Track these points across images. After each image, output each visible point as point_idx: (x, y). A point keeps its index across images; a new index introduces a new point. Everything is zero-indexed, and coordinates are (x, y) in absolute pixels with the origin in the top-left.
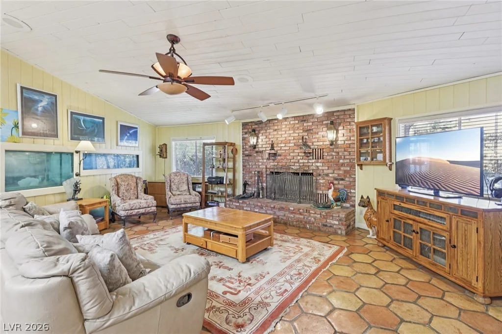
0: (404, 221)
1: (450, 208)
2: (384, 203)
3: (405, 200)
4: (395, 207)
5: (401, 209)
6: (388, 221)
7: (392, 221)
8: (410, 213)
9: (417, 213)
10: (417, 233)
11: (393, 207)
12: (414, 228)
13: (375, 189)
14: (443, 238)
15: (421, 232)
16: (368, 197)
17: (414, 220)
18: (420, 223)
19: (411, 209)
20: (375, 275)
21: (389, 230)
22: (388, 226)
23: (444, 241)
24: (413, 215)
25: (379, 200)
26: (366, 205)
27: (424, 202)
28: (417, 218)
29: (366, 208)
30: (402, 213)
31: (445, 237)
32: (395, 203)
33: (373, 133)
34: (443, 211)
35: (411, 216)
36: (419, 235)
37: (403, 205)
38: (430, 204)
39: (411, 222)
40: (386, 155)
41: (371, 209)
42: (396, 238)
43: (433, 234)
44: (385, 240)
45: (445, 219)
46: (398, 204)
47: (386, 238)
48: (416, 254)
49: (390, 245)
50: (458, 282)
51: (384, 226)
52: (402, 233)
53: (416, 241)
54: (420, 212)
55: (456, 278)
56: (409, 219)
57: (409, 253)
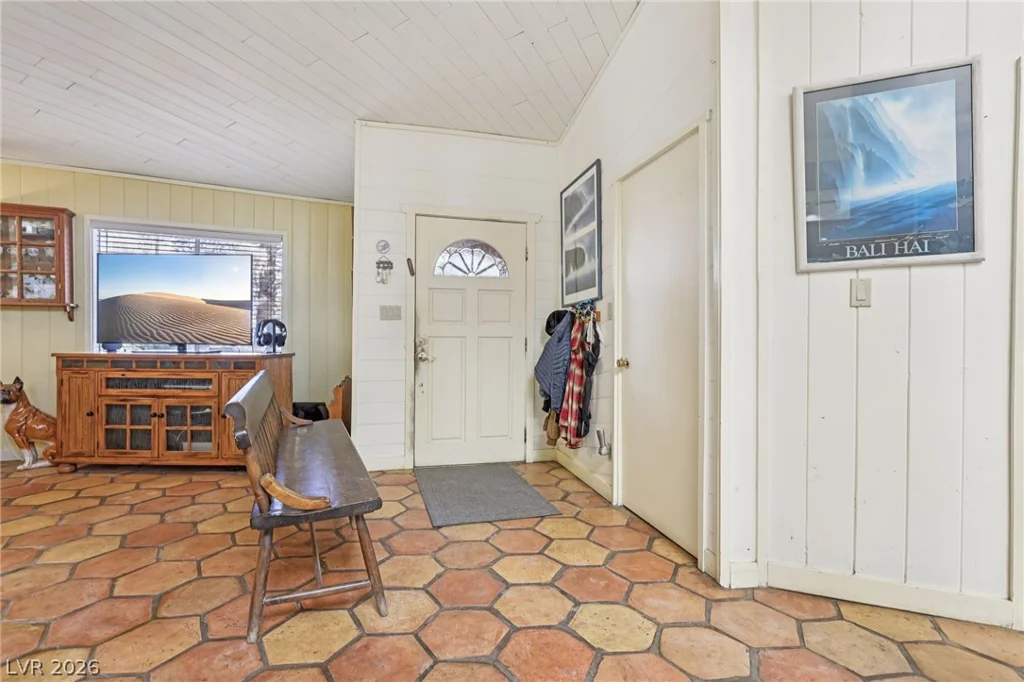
0: (132, 403)
1: (219, 363)
2: (79, 381)
3: (134, 365)
4: (110, 383)
5: (124, 383)
6: (91, 414)
7: (103, 410)
8: (146, 387)
9: (159, 383)
10: (163, 415)
11: (104, 384)
12: (154, 410)
13: (53, 355)
14: (208, 410)
15: (168, 413)
16: (18, 380)
17: (153, 396)
18: (166, 397)
19: (147, 379)
20: (100, 505)
21: (93, 432)
22: (93, 423)
23: (209, 414)
24: (151, 388)
25: (65, 378)
26: (13, 397)
27: (174, 363)
28: (160, 392)
29: (13, 406)
30: (129, 390)
31: (210, 407)
32: (110, 376)
33: (24, 236)
34: (207, 369)
35: (148, 391)
36: (164, 420)
37: (129, 375)
38: (186, 363)
39: (147, 401)
40: (63, 287)
41: (25, 407)
42: (114, 441)
43: (192, 408)
44: (81, 455)
45: (209, 381)
46: (118, 375)
47: (85, 449)
48: (158, 453)
49: (96, 460)
50: (230, 463)
51: (81, 425)
52: (128, 427)
53: (159, 429)
54: (166, 381)
55: (227, 459)
56: (142, 397)
57: (143, 456)
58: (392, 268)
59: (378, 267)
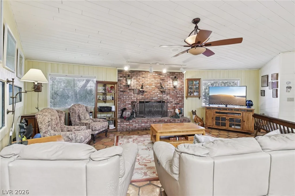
0: (221, 117)
1: (243, 110)
2: (210, 112)
3: (222, 109)
4: (217, 112)
5: (219, 113)
6: (212, 118)
7: (215, 118)
8: (224, 114)
11: (215, 113)
12: (227, 119)
21: (213, 122)
22: (213, 120)
23: (240, 121)
25: (207, 111)
27: (231, 109)
28: (228, 115)
30: (221, 114)
31: (240, 119)
34: (240, 111)
36: (229, 121)
37: (221, 111)
38: (234, 109)
39: (225, 117)
40: (200, 93)
42: (217, 124)
43: (236, 119)
44: (211, 126)
45: (240, 114)
46: (219, 111)
47: (211, 125)
48: (227, 127)
49: (213, 127)
50: (245, 132)
51: (210, 120)
52: (220, 121)
53: (228, 123)
54: (229, 113)
55: (245, 131)
56: (224, 116)
57: (224, 128)
58: (291, 88)
59: (287, 88)
